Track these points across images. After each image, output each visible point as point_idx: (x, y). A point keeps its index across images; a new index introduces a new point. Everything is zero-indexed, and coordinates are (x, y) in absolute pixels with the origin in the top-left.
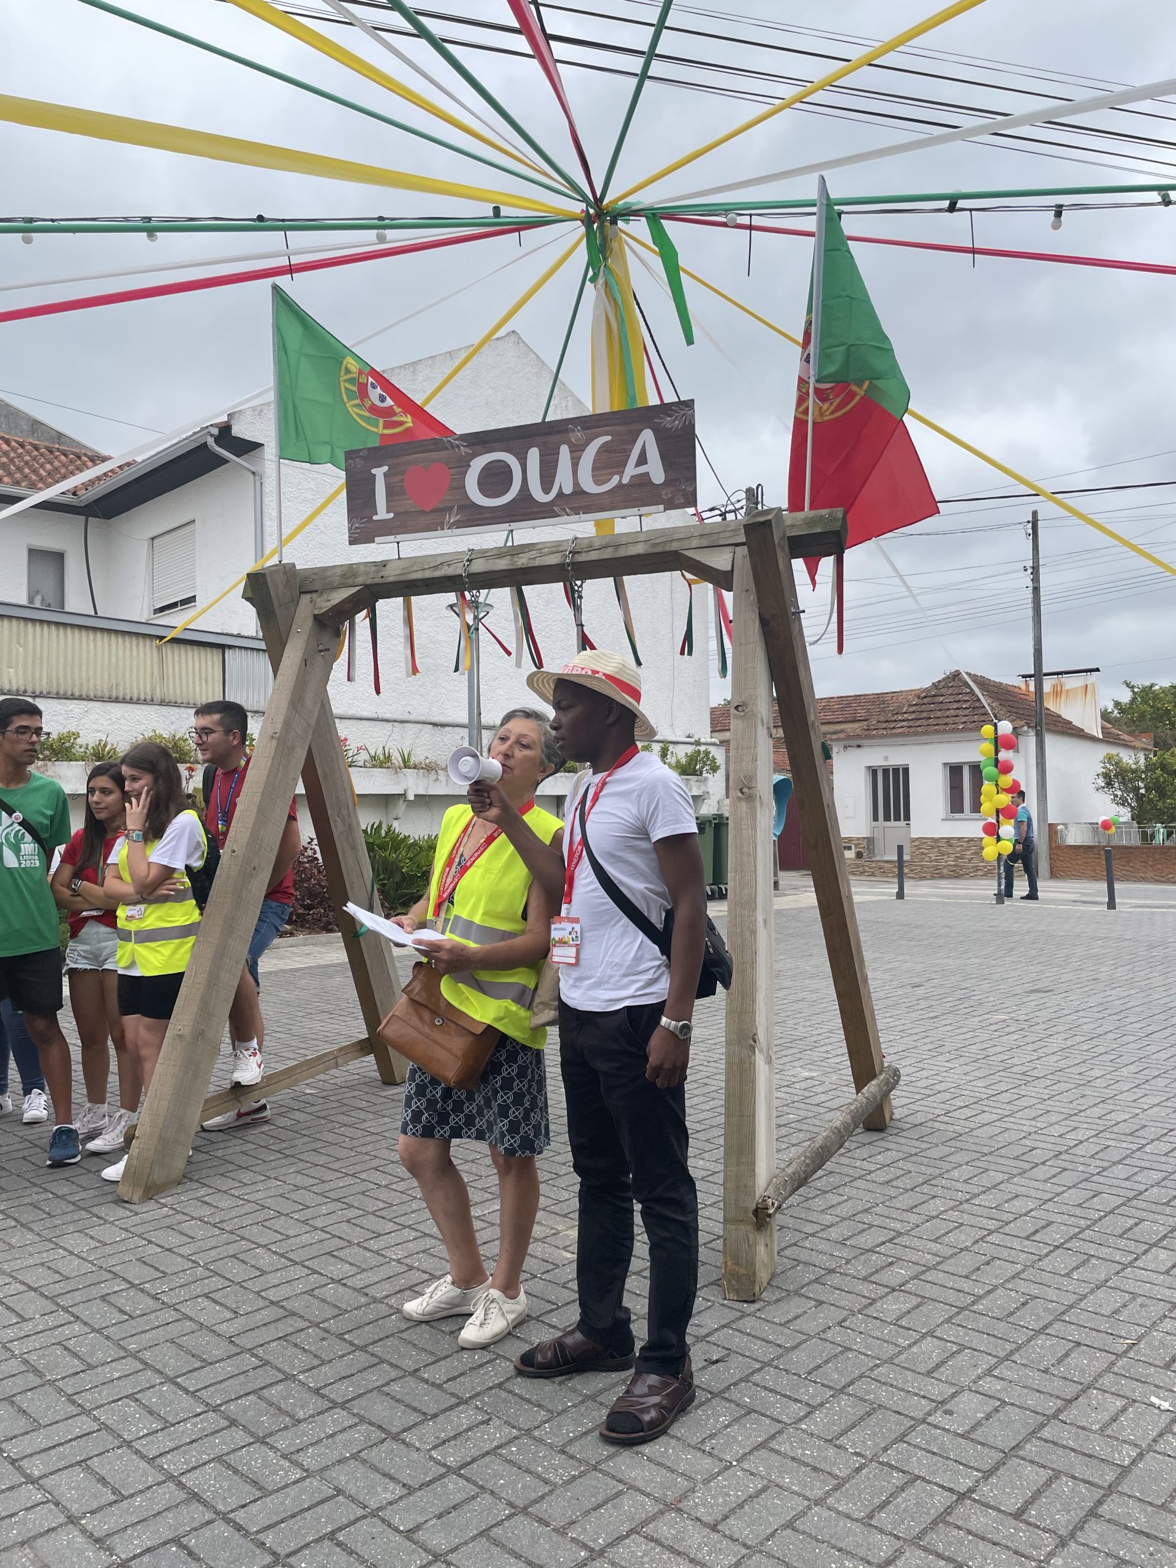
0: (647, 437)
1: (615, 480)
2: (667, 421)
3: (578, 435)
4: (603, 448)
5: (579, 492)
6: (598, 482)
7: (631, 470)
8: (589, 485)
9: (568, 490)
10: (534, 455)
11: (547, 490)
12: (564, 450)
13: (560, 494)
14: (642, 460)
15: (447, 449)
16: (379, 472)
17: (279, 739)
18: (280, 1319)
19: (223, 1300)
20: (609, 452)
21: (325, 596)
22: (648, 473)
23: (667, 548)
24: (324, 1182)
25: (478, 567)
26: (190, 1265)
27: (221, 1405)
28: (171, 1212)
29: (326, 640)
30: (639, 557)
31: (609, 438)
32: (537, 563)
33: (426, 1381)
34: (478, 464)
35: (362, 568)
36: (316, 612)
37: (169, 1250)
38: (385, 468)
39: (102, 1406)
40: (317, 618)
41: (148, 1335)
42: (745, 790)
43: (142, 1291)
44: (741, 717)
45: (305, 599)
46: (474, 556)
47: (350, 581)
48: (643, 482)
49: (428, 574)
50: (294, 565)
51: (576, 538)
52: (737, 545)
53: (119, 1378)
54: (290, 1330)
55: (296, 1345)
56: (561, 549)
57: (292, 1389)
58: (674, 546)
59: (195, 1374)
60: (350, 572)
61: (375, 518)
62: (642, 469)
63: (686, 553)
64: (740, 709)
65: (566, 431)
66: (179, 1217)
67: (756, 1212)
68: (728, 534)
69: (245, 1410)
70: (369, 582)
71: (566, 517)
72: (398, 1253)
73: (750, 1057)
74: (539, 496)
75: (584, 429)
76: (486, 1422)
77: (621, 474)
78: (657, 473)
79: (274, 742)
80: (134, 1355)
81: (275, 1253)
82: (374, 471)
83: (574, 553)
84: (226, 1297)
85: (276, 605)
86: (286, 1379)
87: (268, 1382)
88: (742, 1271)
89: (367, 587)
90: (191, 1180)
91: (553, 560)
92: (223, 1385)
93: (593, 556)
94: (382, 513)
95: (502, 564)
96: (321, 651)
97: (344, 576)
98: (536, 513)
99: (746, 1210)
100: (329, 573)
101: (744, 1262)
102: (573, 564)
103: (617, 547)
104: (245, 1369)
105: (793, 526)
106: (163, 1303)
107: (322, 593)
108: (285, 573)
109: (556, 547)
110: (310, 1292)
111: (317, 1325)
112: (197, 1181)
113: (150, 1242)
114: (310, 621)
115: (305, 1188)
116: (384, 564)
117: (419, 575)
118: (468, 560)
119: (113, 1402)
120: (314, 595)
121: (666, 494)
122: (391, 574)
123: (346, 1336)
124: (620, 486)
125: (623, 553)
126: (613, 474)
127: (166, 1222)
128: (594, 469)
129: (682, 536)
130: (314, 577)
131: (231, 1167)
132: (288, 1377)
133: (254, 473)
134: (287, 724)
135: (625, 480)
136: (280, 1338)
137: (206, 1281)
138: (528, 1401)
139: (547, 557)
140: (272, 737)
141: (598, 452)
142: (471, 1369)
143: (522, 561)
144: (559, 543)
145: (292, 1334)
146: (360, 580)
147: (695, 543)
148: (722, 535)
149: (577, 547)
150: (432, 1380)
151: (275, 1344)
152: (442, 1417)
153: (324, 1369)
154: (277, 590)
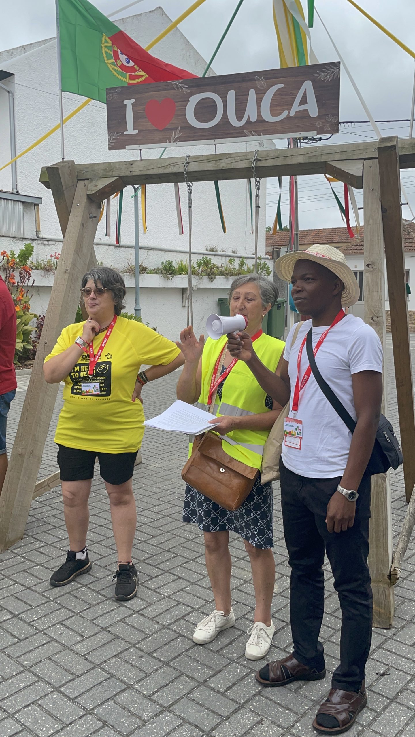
0: (308, 86)
1: (285, 114)
2: (322, 76)
3: (262, 83)
4: (279, 93)
5: (261, 121)
6: (274, 115)
7: (296, 107)
8: (268, 117)
9: (254, 119)
10: (232, 95)
11: (239, 118)
12: (252, 93)
13: (248, 122)
14: (304, 101)
15: (175, 89)
16: (129, 103)
17: (69, 274)
18: (110, 641)
19: (72, 627)
20: (282, 95)
21: (94, 183)
22: (307, 110)
23: (319, 160)
24: (107, 538)
25: (194, 167)
26: (45, 600)
27: (93, 709)
28: (23, 560)
29: (93, 209)
30: (300, 164)
31: (282, 85)
32: (233, 166)
33: (213, 690)
34: (195, 100)
35: (117, 166)
36: (88, 193)
37: (29, 588)
38: (133, 101)
39: (19, 711)
40: (88, 196)
41: (33, 654)
42: (375, 318)
43: (21, 619)
44: (371, 271)
45: (81, 184)
46: (190, 160)
47: (110, 174)
48: (304, 115)
49: (161, 171)
50: (73, 162)
51: (258, 151)
52: (365, 159)
53: (24, 688)
54: (119, 650)
55: (126, 661)
56: (248, 157)
57: (134, 696)
58: (323, 159)
59: (71, 684)
60: (109, 167)
61: (126, 133)
62: (303, 107)
63: (330, 163)
64: (370, 266)
65: (254, 80)
66: (28, 563)
67: (390, 576)
68: (359, 152)
69: (110, 713)
70: (122, 174)
71: (252, 137)
72: (166, 591)
73: (383, 484)
74: (234, 122)
75: (266, 79)
76: (260, 722)
77: (289, 110)
78: (313, 110)
79: (67, 276)
80: (29, 670)
81: (93, 590)
82: (125, 102)
83: (257, 160)
84: (73, 624)
85: (64, 188)
86: (127, 688)
87: (117, 690)
88: (382, 611)
89: (121, 177)
90: (29, 536)
91: (243, 165)
92: (90, 694)
93: (270, 163)
94: (131, 130)
95: (210, 166)
96: (91, 218)
97: (105, 170)
98: (232, 133)
99: (383, 575)
100: (95, 168)
101: (383, 606)
102: (257, 168)
103: (285, 157)
104: (100, 680)
105: (402, 148)
106: (36, 629)
107: (92, 181)
108: (69, 167)
109: (245, 156)
110: (123, 620)
111: (134, 646)
112: (32, 536)
113: (16, 582)
114: (85, 198)
115: (97, 542)
116: (131, 163)
117: (155, 172)
118: (187, 163)
119: (26, 707)
120: (86, 182)
121: (319, 124)
122: (137, 171)
123: (155, 654)
124: (288, 118)
125: (289, 162)
126: (284, 110)
127: (22, 567)
128: (271, 106)
129: (329, 152)
130: (86, 170)
131: (50, 527)
132: (129, 687)
133: (9, 92)
134: (74, 264)
135: (292, 114)
136: (115, 656)
137: (58, 612)
138: (280, 705)
139: (239, 163)
140: (65, 272)
141: (274, 95)
142: (239, 680)
143: (223, 165)
144: (246, 154)
145: (121, 653)
146: (117, 173)
147: (337, 157)
148: (356, 152)
149: (258, 157)
150: (217, 689)
151: (113, 661)
152: (232, 718)
153: (149, 680)
154: (65, 179)
